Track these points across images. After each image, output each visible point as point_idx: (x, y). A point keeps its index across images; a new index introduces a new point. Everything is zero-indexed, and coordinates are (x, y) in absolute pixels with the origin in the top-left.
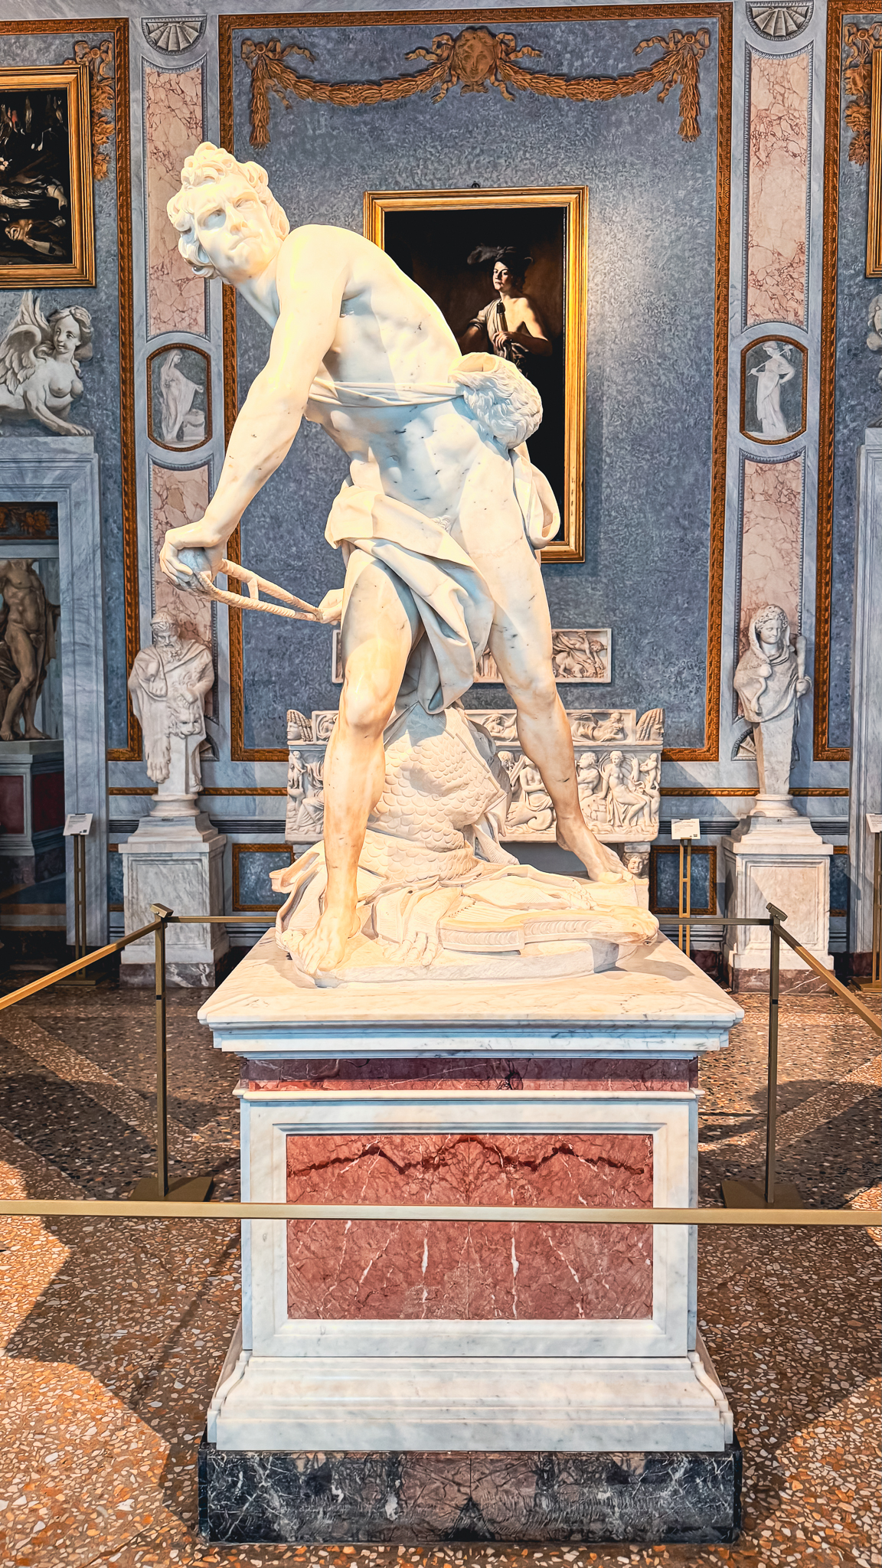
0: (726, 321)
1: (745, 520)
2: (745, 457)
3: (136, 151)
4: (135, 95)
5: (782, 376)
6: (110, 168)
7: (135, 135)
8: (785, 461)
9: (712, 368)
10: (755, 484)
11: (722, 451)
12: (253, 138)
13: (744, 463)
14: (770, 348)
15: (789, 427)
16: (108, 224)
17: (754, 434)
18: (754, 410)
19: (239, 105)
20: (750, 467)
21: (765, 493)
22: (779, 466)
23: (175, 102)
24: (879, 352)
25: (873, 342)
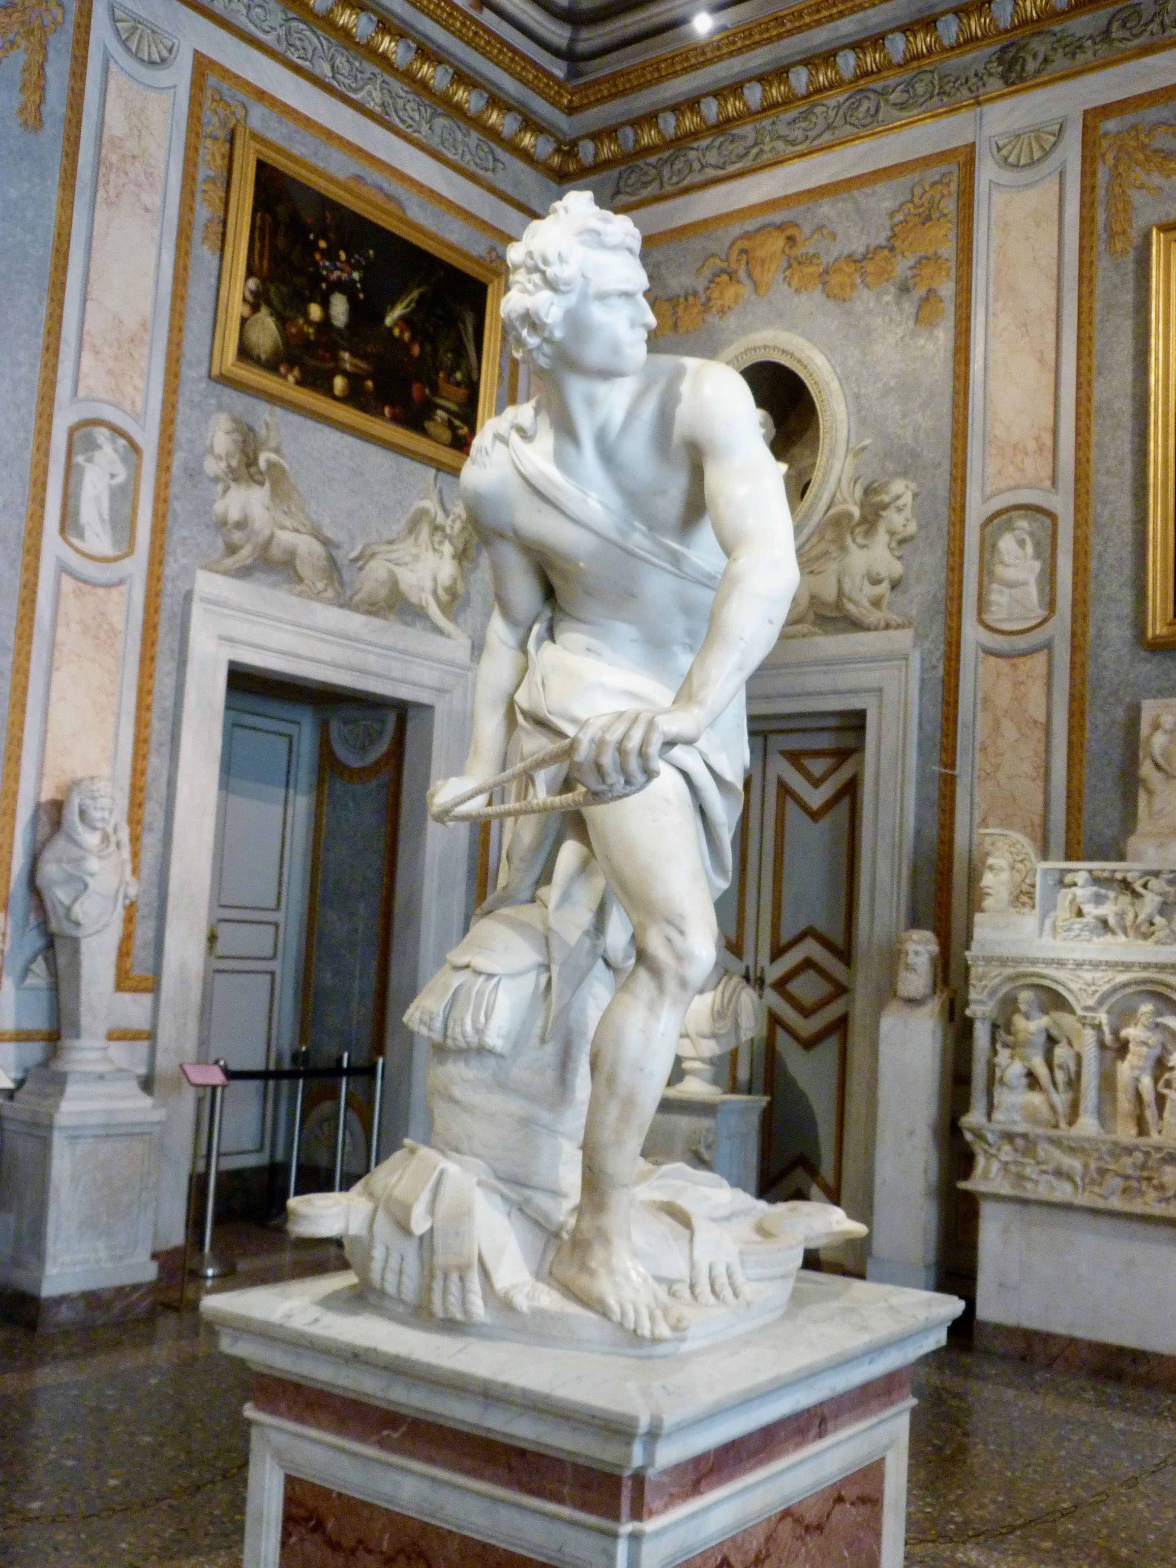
0: (53, 385)
1: (56, 653)
2: (62, 569)
5: (113, 476)
8: (108, 586)
9: (31, 439)
10: (72, 607)
11: (35, 552)
13: (60, 576)
15: (116, 543)
18: (78, 508)
20: (67, 584)
21: (80, 623)
22: (101, 592)
24: (216, 480)
25: (212, 467)
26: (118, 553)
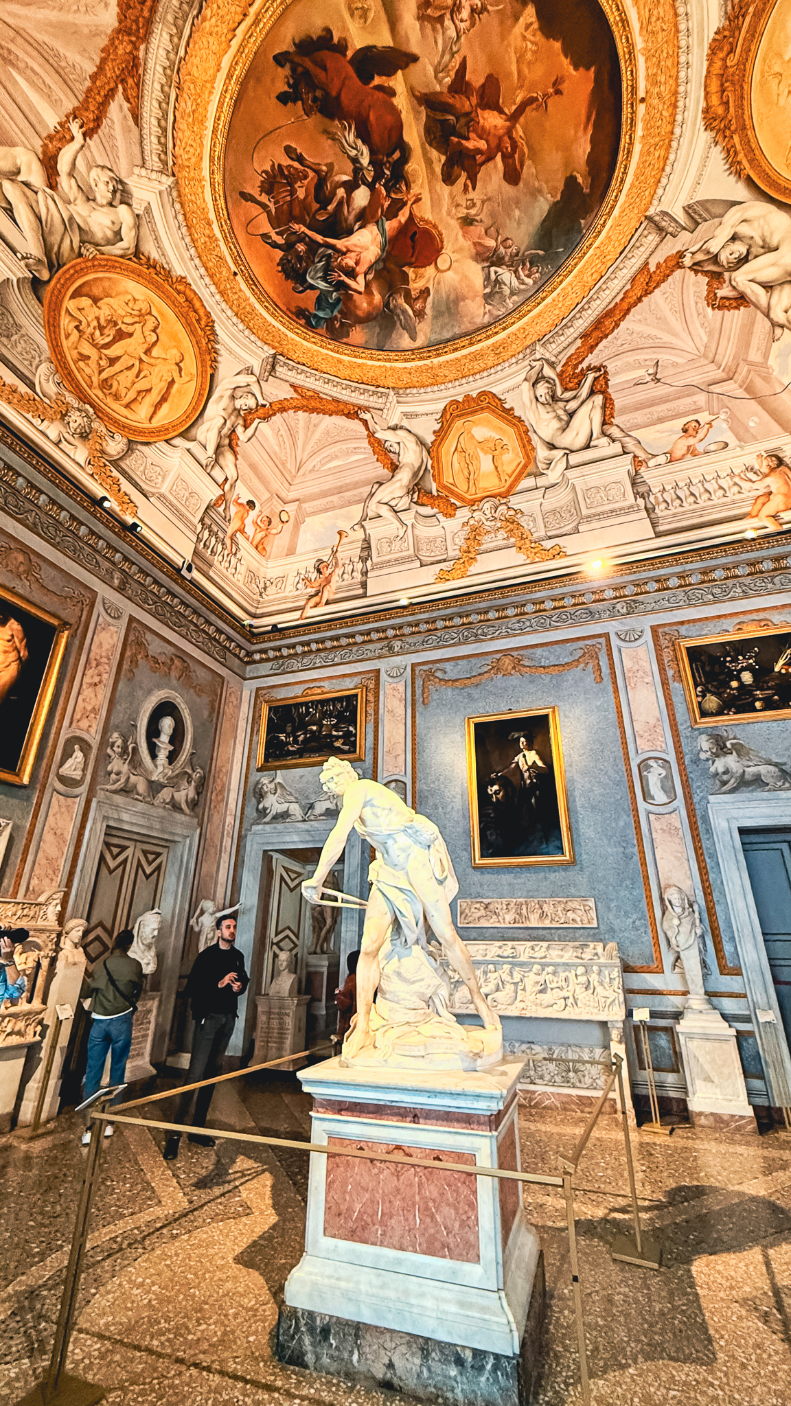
0: (628, 753)
1: (654, 842)
2: (648, 813)
3: (381, 711)
4: (381, 693)
5: (660, 775)
6: (371, 718)
7: (381, 706)
8: (669, 813)
9: (625, 773)
10: (656, 825)
11: (636, 810)
12: (423, 702)
13: (648, 815)
14: (651, 762)
15: (668, 797)
16: (370, 738)
18: (649, 790)
19: (418, 692)
20: (652, 817)
21: (661, 829)
22: (667, 816)
23: (396, 693)
24: (708, 760)
25: (703, 756)
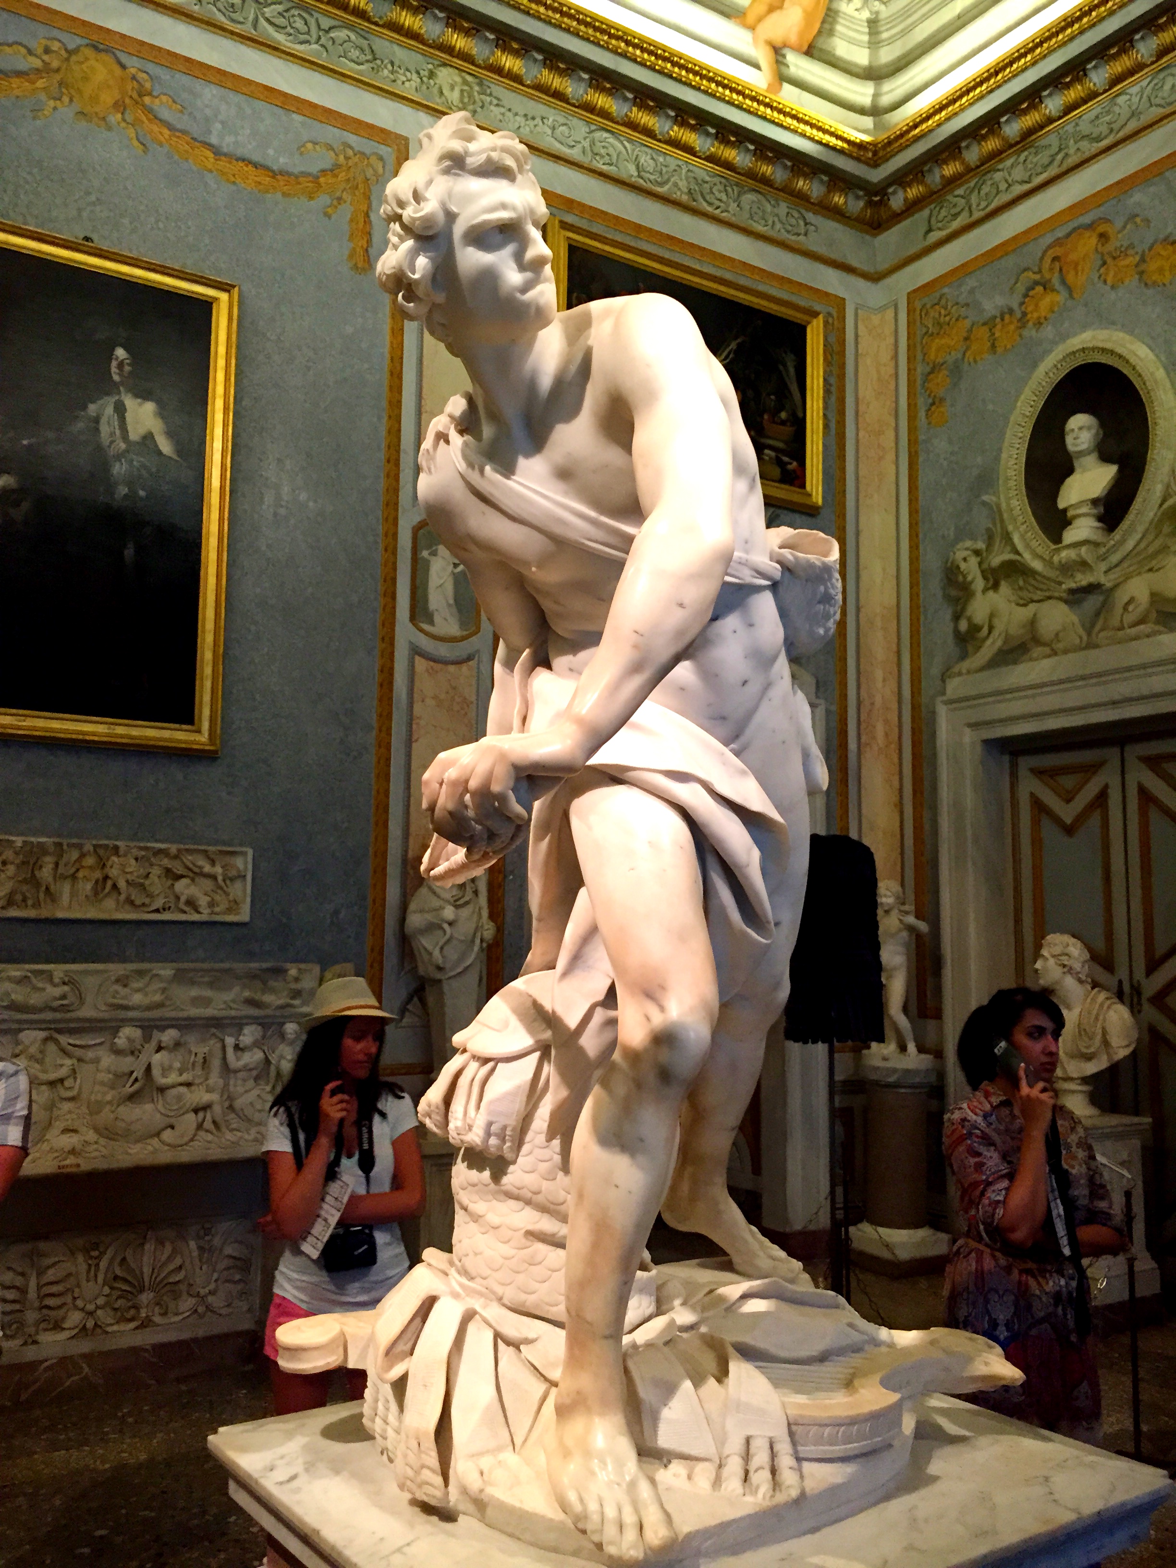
0: (396, 491)
1: (414, 726)
2: (415, 652)
8: (458, 662)
9: (380, 541)
10: (426, 685)
11: (389, 640)
13: (413, 658)
15: (463, 624)
17: (425, 626)
18: (426, 598)
20: (420, 664)
21: (436, 697)
22: (452, 668)
26: (465, 633)
